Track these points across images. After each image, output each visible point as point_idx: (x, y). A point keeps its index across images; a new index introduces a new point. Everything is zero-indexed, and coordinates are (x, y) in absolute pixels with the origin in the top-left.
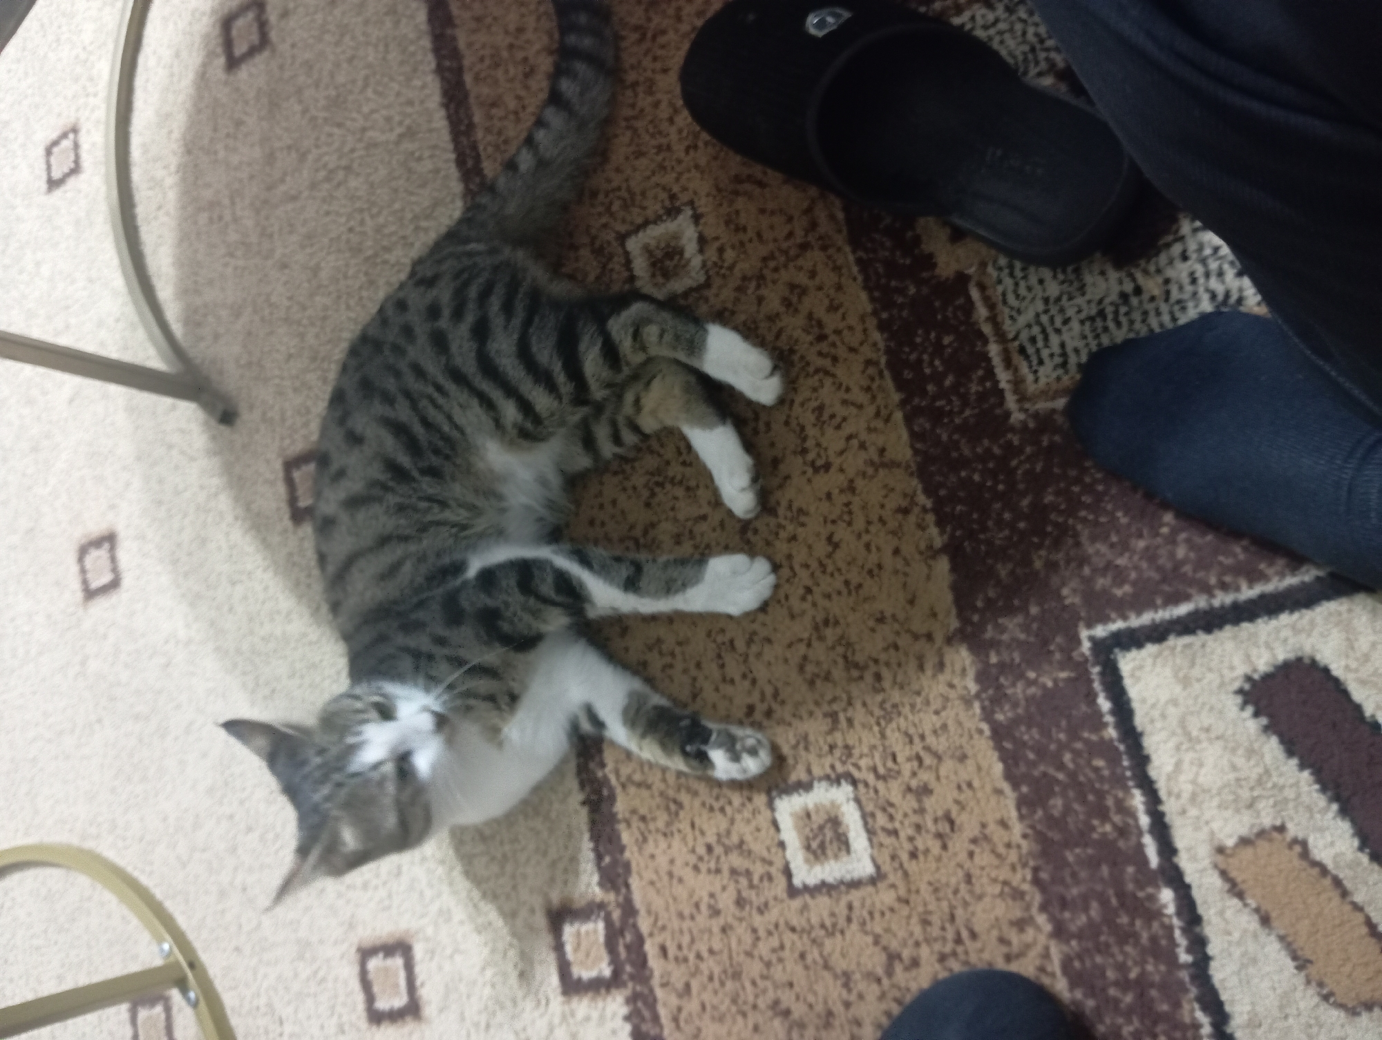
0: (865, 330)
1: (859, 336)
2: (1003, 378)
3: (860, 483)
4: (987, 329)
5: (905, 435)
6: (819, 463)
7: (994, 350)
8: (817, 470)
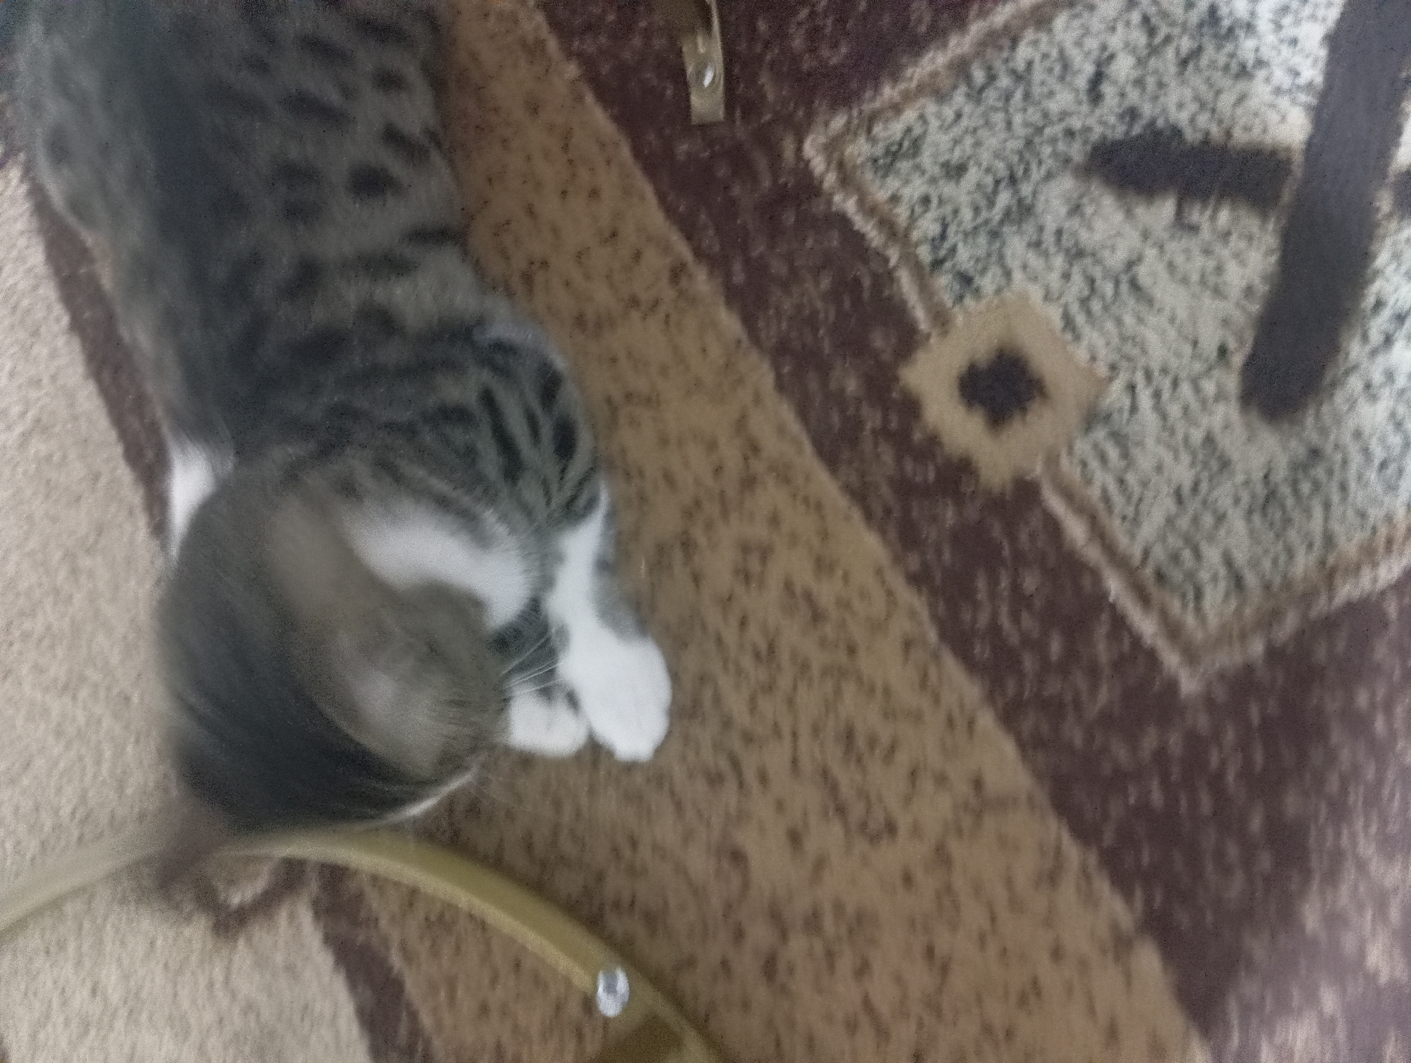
0: (890, 593)
1: (879, 604)
2: (1146, 626)
3: (956, 848)
4: (1093, 554)
5: (1008, 747)
6: (874, 825)
7: (1114, 586)
8: (874, 839)
